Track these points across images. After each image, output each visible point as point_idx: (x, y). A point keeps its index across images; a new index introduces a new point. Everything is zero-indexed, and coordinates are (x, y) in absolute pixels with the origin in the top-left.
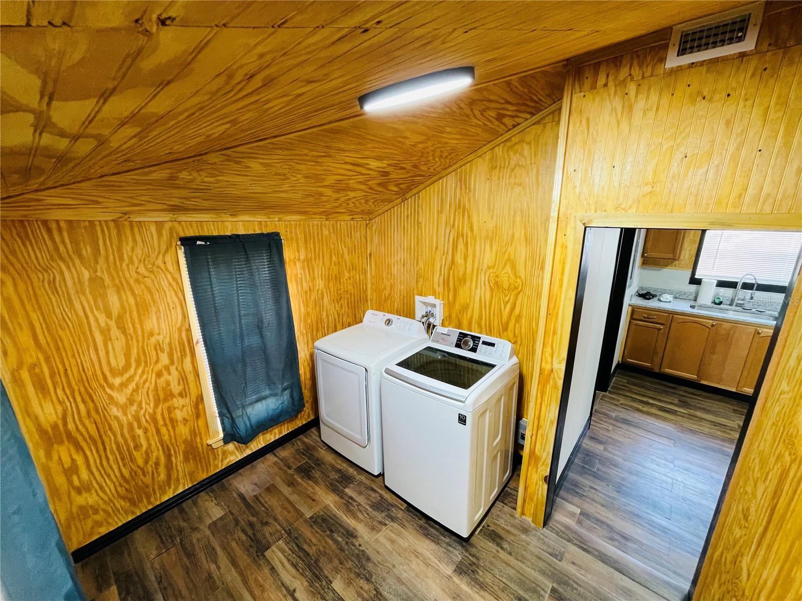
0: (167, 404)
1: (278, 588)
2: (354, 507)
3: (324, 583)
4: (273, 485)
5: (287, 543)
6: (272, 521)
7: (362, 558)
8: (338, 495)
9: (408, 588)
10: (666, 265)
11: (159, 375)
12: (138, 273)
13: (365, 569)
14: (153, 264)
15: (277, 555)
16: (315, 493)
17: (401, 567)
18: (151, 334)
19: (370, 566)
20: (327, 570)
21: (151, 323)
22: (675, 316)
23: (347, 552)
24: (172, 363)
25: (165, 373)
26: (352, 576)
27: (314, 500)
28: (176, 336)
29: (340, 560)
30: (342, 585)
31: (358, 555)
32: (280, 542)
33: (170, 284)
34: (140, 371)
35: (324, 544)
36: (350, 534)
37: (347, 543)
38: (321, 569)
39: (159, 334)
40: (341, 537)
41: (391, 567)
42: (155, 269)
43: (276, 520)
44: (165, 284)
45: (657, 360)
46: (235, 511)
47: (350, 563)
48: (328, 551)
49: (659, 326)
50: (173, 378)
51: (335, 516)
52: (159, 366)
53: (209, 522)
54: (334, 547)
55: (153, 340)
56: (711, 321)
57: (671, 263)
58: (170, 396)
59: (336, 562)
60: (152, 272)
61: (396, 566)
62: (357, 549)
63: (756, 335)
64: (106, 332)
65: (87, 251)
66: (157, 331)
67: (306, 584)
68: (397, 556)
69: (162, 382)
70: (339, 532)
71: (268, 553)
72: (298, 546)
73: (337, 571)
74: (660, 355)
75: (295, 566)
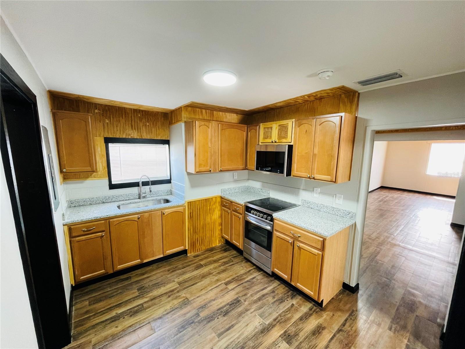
10: (87, 177)
22: (111, 220)
45: (109, 263)
49: (100, 234)
56: (137, 216)
57: (90, 175)
63: (163, 215)
74: (110, 258)
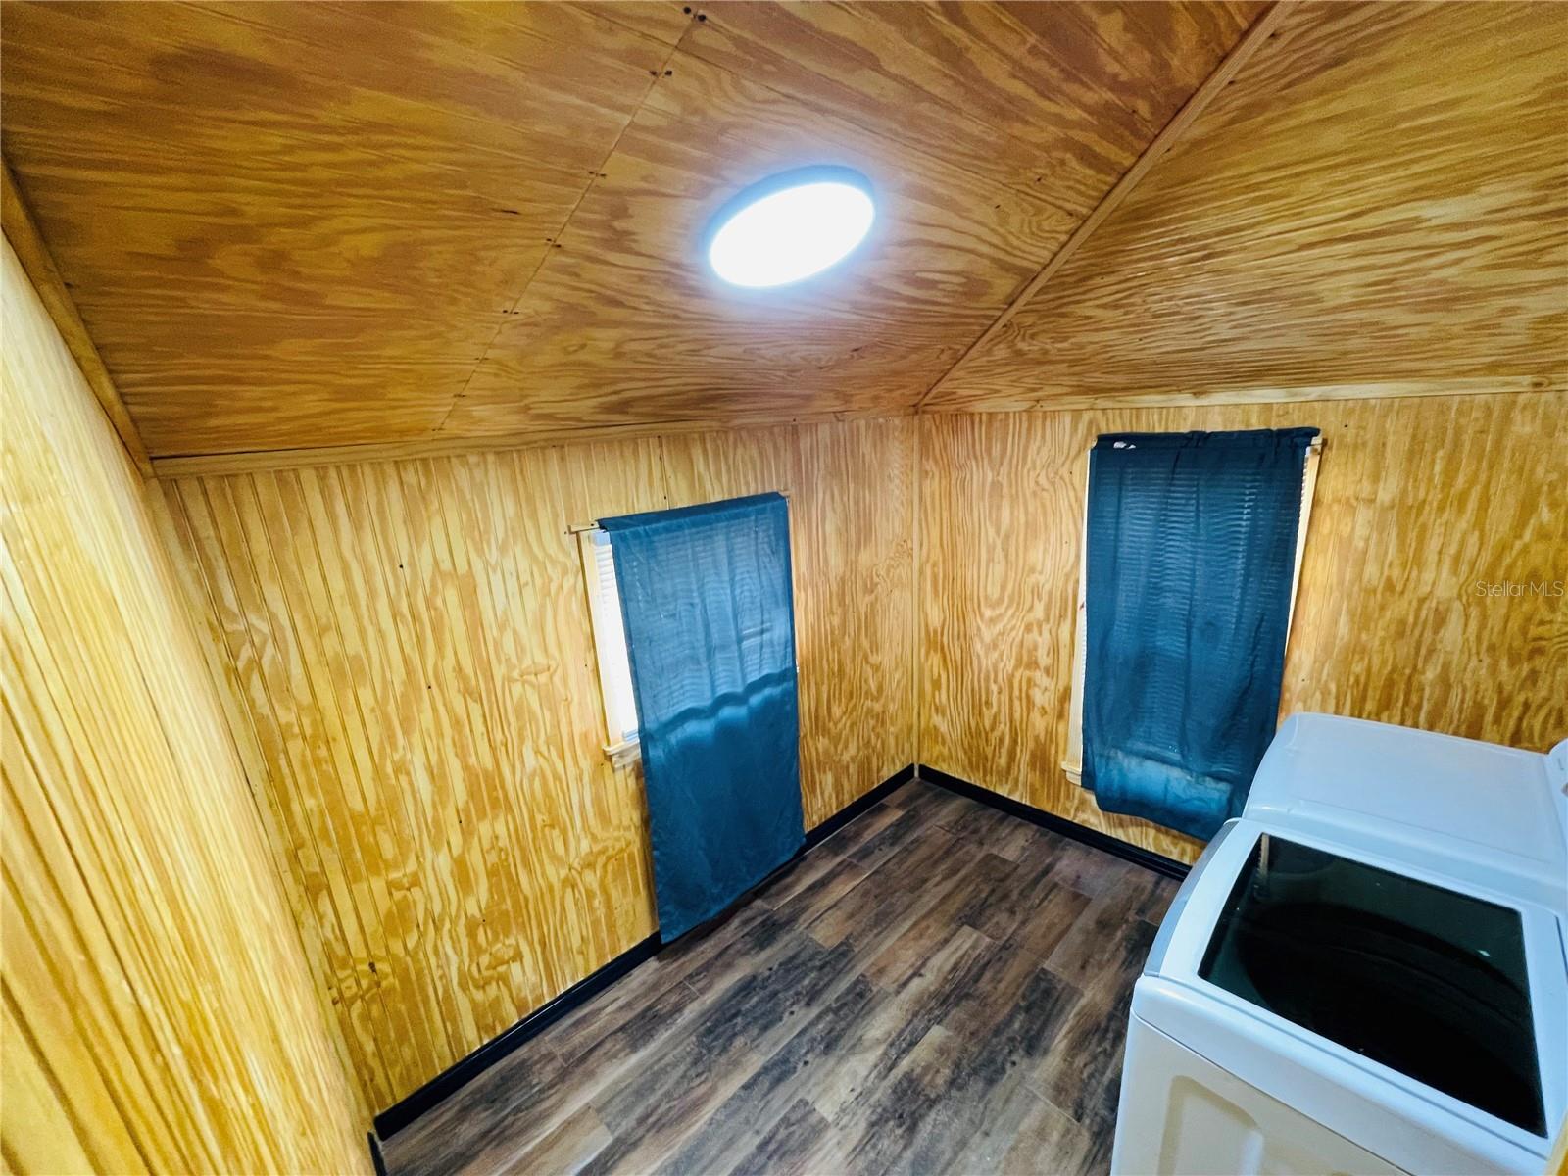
0: (1028, 673)
1: (920, 955)
2: (1099, 1044)
3: (937, 1013)
4: (1088, 900)
5: (988, 948)
6: (1019, 917)
7: (991, 1070)
8: (1116, 1009)
9: (949, 1164)
11: (1028, 629)
12: (1037, 483)
13: (969, 1075)
14: (1056, 474)
15: (968, 942)
16: (1101, 967)
17: (988, 1151)
18: (1032, 571)
19: (976, 1086)
20: (957, 1014)
21: (1036, 555)
23: (994, 1041)
24: (1047, 620)
25: (1035, 629)
26: (955, 1055)
27: (1083, 968)
28: (1061, 584)
29: (977, 1031)
30: (937, 1041)
31: (992, 1061)
32: (988, 940)
33: (1071, 505)
34: (1010, 612)
35: (1000, 1001)
36: (1033, 1044)
37: (1012, 1039)
38: (957, 1005)
39: (1041, 573)
40: (1022, 1027)
41: (983, 1128)
42: (1058, 480)
43: (1024, 923)
44: (1064, 504)
46: (1021, 871)
47: (975, 1049)
48: (988, 1011)
50: (1043, 641)
51: (1062, 1011)
52: (1031, 617)
53: (994, 851)
54: (999, 1018)
55: (1032, 580)
58: (1033, 664)
59: (973, 1026)
60: (1053, 484)
61: (988, 1141)
62: (1005, 1060)
64: (991, 549)
65: (996, 450)
66: (1039, 568)
67: (932, 988)
68: (1012, 1143)
69: (1030, 638)
70: (1032, 1022)
71: (967, 929)
72: (989, 963)
73: (960, 1028)
75: (955, 968)
